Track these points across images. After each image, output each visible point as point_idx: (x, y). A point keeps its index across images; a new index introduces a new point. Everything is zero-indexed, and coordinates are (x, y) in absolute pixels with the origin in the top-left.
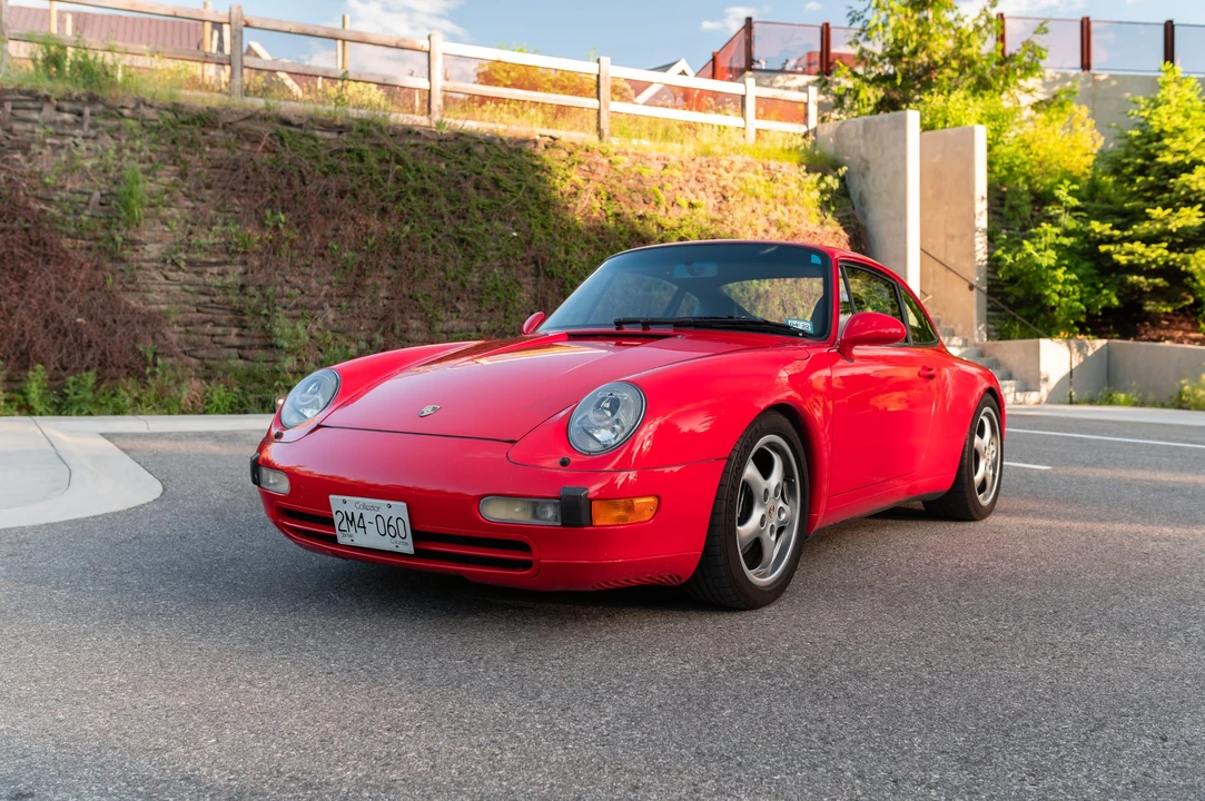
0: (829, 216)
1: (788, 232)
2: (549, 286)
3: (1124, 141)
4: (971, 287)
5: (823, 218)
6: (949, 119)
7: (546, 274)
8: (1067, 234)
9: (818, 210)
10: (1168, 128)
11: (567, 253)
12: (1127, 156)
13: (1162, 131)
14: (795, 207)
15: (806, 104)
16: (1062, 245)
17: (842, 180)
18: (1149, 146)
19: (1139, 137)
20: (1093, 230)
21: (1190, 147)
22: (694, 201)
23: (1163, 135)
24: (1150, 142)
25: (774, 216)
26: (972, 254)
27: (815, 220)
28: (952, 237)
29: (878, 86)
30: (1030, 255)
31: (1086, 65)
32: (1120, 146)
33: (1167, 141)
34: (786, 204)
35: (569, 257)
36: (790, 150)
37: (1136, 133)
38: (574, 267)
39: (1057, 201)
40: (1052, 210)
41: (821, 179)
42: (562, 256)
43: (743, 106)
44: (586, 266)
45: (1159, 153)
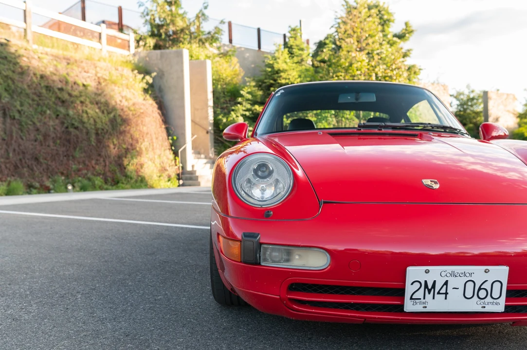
0: (148, 96)
1: (131, 103)
2: (12, 124)
3: (264, 73)
4: (207, 132)
5: (144, 97)
6: (194, 56)
7: (10, 116)
8: (248, 110)
9: (142, 93)
10: (281, 69)
11: (22, 105)
12: (266, 79)
13: (279, 70)
14: (132, 90)
15: (129, 41)
16: (245, 115)
17: (154, 79)
18: (274, 76)
19: (270, 72)
20: (256, 109)
21: (290, 77)
22: (85, 83)
23: (279, 72)
24: (274, 74)
25: (124, 94)
26: (207, 118)
27: (142, 98)
28: (198, 110)
29: (154, 38)
30: (234, 119)
31: (231, 41)
32: (262, 75)
33: (282, 74)
34: (127, 88)
35: (23, 108)
36: (127, 62)
37: (269, 70)
38: (26, 114)
39: (242, 96)
40: (240, 100)
41: (143, 78)
42: (19, 108)
43: (100, 38)
44: (33, 113)
45: (278, 79)
